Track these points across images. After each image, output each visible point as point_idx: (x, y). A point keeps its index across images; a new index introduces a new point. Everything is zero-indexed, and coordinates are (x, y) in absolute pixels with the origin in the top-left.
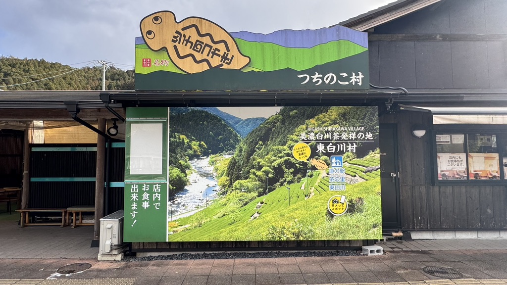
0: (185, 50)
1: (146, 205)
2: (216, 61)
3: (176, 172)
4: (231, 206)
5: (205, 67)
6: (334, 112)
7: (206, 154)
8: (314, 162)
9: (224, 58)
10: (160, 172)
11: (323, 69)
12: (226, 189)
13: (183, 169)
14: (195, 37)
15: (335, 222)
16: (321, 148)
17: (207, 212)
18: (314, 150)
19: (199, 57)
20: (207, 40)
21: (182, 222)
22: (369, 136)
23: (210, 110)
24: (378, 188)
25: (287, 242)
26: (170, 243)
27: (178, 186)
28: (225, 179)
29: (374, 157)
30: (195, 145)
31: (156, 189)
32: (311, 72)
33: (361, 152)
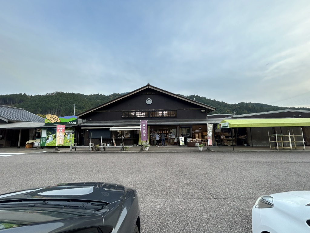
0: (52, 119)
1: (43, 141)
2: (56, 121)
3: (48, 137)
4: (54, 141)
5: (54, 122)
6: (69, 128)
7: (52, 134)
8: (66, 135)
9: (57, 120)
10: (45, 137)
11: (70, 122)
12: (54, 139)
13: (48, 136)
14: (53, 118)
15: (67, 143)
16: (67, 133)
17: (51, 142)
18: (66, 133)
19: (54, 120)
20: (55, 118)
21: (48, 143)
22: (73, 132)
23: (53, 128)
24: (74, 139)
25: (61, 146)
26: (46, 146)
27: (48, 139)
28: (54, 138)
29: (74, 134)
30: (50, 133)
31: (45, 139)
32: (69, 122)
33: (73, 133)
